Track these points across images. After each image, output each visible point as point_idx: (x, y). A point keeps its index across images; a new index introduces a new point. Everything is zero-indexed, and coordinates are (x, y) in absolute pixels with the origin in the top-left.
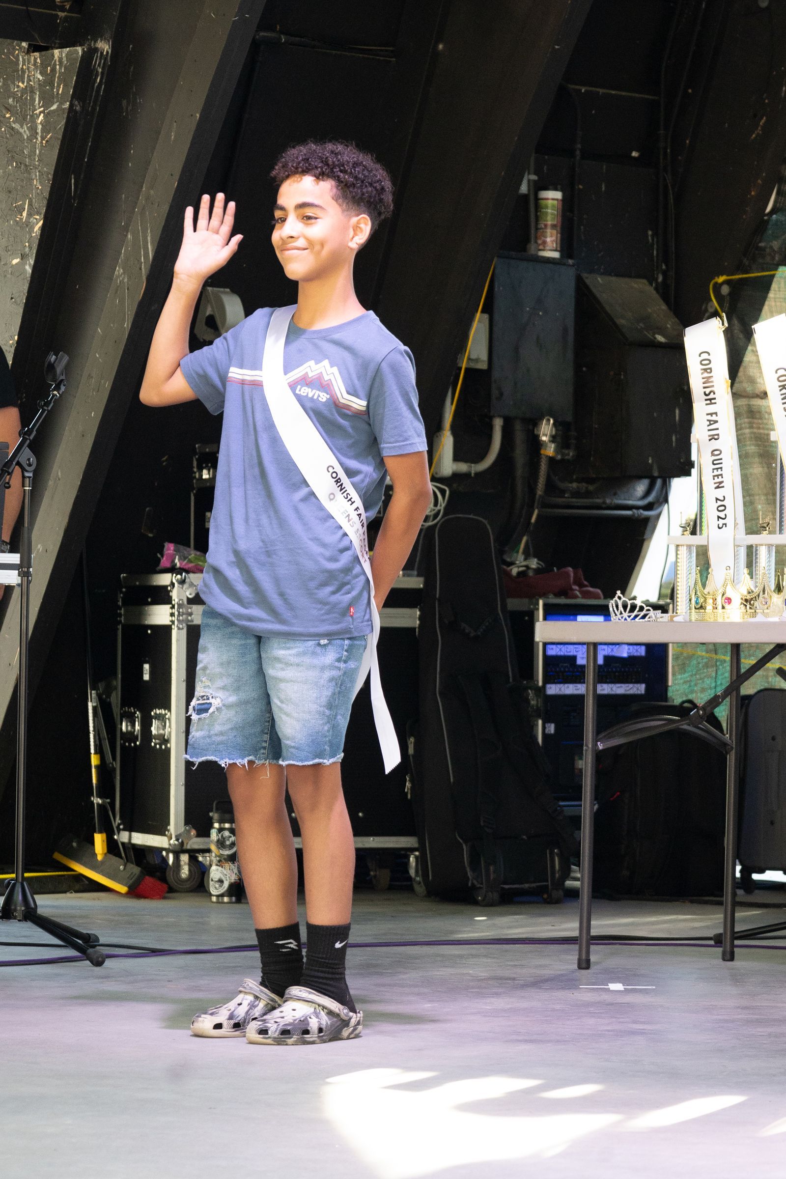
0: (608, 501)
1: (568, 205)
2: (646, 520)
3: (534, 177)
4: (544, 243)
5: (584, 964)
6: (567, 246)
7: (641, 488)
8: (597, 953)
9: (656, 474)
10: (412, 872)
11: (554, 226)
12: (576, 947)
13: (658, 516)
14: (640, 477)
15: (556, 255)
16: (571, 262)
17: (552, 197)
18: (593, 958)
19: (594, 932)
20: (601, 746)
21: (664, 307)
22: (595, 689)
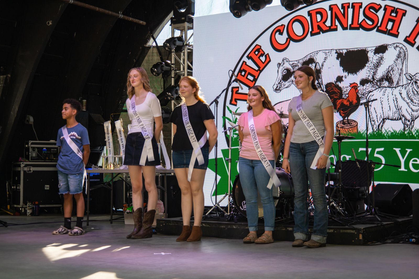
0: (94, 150)
1: (87, 102)
2: (100, 153)
3: (81, 98)
4: (83, 108)
5: (88, 225)
6: (87, 109)
7: (99, 148)
8: (90, 223)
9: (102, 145)
10: (61, 210)
11: (85, 106)
12: (86, 222)
13: (102, 152)
14: (99, 146)
15: (85, 110)
16: (88, 111)
17: (85, 101)
18: (89, 224)
19: (89, 220)
20: (90, 190)
21: (103, 118)
22: (89, 180)
